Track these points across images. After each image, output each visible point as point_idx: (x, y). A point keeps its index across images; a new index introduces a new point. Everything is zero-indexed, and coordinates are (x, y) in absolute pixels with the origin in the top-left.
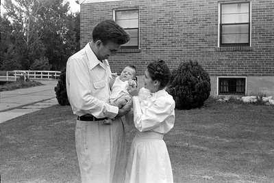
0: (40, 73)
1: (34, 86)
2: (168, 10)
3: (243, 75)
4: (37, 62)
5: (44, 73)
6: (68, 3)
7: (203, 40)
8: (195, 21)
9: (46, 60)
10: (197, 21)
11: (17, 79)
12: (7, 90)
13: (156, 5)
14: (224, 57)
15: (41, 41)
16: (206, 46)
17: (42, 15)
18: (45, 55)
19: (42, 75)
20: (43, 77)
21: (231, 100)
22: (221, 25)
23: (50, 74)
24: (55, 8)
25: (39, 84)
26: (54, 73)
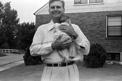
0: (5, 50)
1: (3, 56)
2: (81, 19)
3: (119, 51)
4: (3, 45)
5: (7, 50)
6: (19, 19)
7: (99, 34)
8: (95, 25)
9: (8, 45)
10: (96, 24)
13: (75, 16)
14: (109, 42)
15: (5, 36)
16: (100, 36)
17: (7, 24)
18: (7, 42)
19: (6, 51)
20: (6, 52)
21: (114, 64)
22: (108, 26)
23: (10, 50)
24: (12, 21)
25: (5, 55)
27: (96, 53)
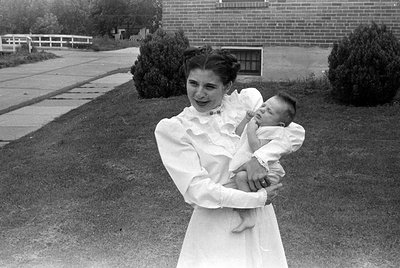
0: (48, 39)
1: (46, 59)
4: (41, 21)
5: (54, 39)
9: (54, 19)
11: (17, 48)
12: (8, 66)
19: (51, 41)
20: (53, 45)
23: (64, 39)
25: (52, 56)
26: (70, 39)
27: (373, 57)
